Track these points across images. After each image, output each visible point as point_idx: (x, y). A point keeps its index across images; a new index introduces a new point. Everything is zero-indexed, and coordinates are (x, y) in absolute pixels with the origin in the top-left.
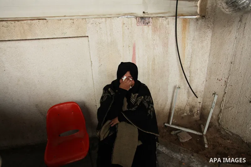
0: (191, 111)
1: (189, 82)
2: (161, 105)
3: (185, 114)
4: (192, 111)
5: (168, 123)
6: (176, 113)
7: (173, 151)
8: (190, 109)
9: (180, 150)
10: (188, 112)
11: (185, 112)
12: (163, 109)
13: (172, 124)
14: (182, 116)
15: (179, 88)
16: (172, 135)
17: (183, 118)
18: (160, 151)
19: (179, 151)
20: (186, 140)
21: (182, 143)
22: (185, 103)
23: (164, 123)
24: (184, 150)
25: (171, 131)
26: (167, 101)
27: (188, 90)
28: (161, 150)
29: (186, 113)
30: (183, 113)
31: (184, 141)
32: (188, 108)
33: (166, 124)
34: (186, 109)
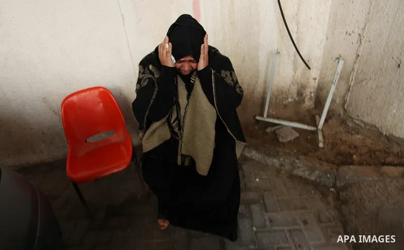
0: (300, 94)
1: (296, 43)
2: (248, 86)
3: (290, 100)
4: (302, 95)
5: (262, 115)
6: (274, 100)
7: (267, 155)
8: (298, 90)
9: (278, 152)
10: (295, 96)
11: (290, 96)
12: (253, 92)
13: (268, 116)
14: (284, 103)
15: (278, 53)
16: (267, 133)
17: (286, 106)
18: (247, 157)
19: (277, 155)
20: (289, 139)
21: (283, 144)
22: (289, 81)
23: (255, 117)
24: (285, 153)
25: (266, 127)
26: (259, 78)
27: (295, 56)
28: (249, 155)
29: (292, 98)
30: (287, 99)
31: (285, 141)
32: (294, 90)
33: (258, 118)
34: (290, 91)
